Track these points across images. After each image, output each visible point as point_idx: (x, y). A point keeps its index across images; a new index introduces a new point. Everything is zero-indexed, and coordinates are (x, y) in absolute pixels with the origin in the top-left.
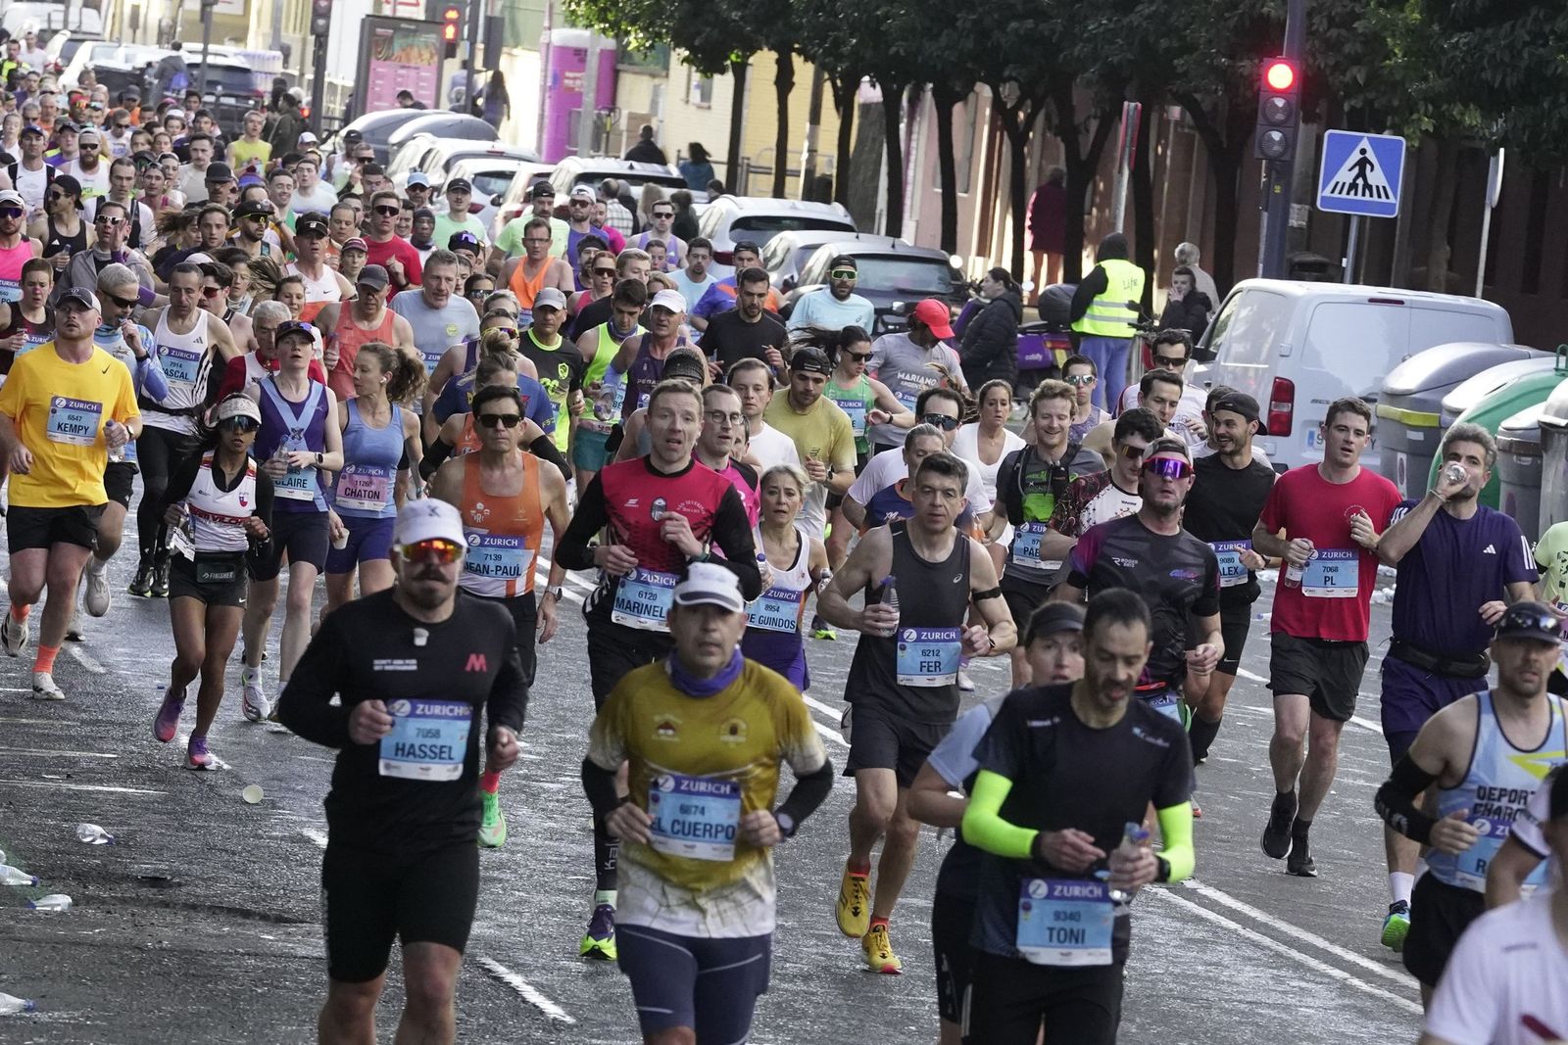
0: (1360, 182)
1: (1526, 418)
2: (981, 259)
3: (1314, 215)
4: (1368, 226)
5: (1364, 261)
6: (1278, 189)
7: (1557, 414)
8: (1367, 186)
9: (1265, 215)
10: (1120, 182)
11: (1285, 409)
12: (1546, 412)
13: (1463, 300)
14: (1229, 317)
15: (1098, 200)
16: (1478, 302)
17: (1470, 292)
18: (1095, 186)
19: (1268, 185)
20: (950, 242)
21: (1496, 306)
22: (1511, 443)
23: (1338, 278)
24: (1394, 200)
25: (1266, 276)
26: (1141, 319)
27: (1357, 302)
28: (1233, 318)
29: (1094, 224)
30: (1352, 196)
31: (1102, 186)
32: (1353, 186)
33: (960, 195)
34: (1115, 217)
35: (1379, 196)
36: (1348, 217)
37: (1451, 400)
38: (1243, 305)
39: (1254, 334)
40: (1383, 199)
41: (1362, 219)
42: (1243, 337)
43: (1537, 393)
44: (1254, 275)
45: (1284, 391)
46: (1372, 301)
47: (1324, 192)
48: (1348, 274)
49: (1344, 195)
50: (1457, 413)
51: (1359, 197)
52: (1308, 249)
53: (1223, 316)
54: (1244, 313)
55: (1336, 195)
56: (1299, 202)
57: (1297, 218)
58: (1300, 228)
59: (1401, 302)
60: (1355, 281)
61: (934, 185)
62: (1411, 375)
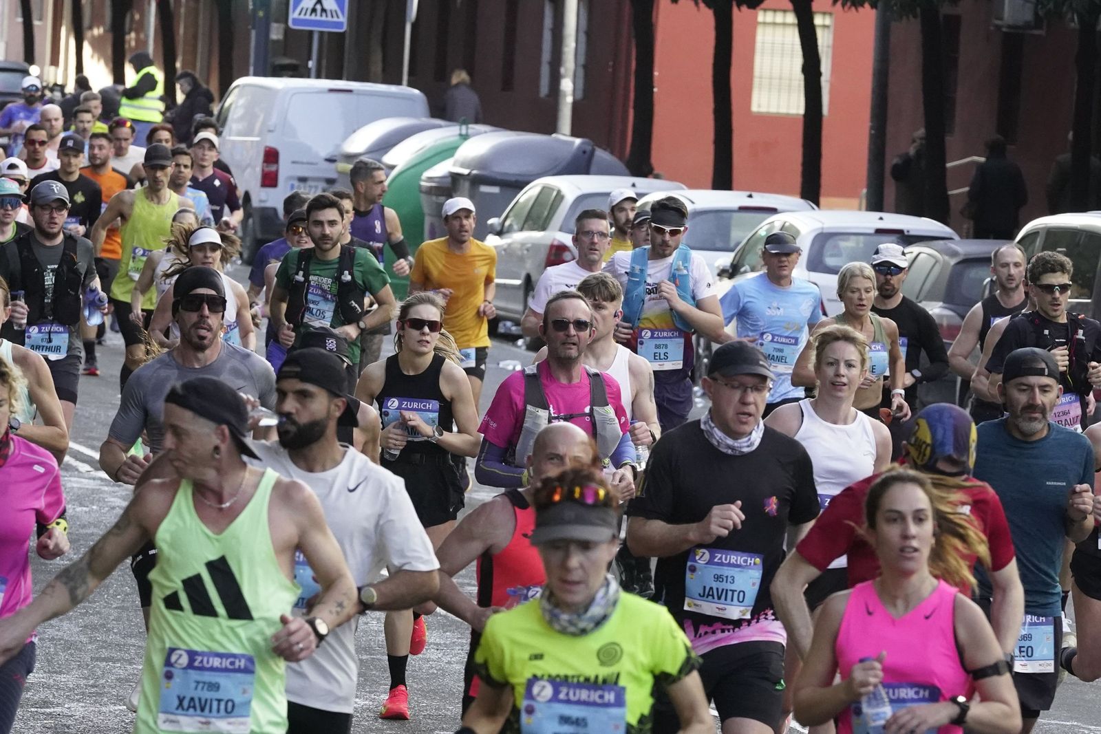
0: (318, 7)
1: (441, 169)
2: (53, 68)
3: (288, 32)
4: (326, 38)
5: (324, 62)
6: (261, 14)
7: (463, 165)
8: (323, 10)
9: (253, 33)
10: (149, 12)
11: (273, 168)
12: (454, 165)
13: (393, 89)
14: (231, 105)
15: (134, 26)
16: (404, 89)
17: (399, 83)
18: (132, 17)
19: (255, 11)
20: (30, 57)
21: (416, 92)
22: (431, 187)
23: (305, 74)
24: (343, 19)
25: (256, 74)
26: (168, 108)
27: (320, 92)
28: (233, 106)
29: (133, 43)
30: (313, 17)
31: (137, 17)
32: (314, 10)
33: (36, 23)
34: (147, 36)
35: (332, 17)
36: (311, 33)
37: (388, 158)
38: (240, 96)
39: (250, 116)
40: (335, 19)
41: (321, 33)
42: (241, 119)
43: (446, 152)
44: (247, 74)
45: (271, 156)
46: (331, 90)
47: (293, 15)
48: (313, 72)
49: (308, 17)
50: (392, 167)
51: (318, 18)
52: (285, 55)
53: (227, 104)
54: (241, 102)
55: (302, 17)
56: (277, 21)
57: (276, 33)
58: (277, 41)
59: (350, 91)
60: (318, 76)
61: (17, 16)
62: (359, 142)
